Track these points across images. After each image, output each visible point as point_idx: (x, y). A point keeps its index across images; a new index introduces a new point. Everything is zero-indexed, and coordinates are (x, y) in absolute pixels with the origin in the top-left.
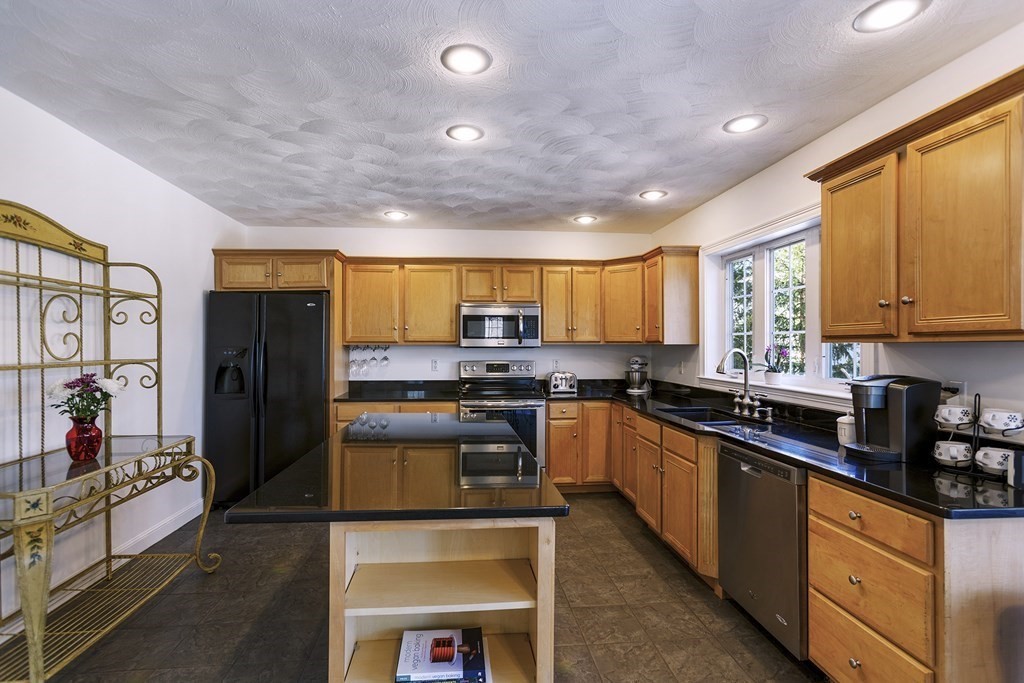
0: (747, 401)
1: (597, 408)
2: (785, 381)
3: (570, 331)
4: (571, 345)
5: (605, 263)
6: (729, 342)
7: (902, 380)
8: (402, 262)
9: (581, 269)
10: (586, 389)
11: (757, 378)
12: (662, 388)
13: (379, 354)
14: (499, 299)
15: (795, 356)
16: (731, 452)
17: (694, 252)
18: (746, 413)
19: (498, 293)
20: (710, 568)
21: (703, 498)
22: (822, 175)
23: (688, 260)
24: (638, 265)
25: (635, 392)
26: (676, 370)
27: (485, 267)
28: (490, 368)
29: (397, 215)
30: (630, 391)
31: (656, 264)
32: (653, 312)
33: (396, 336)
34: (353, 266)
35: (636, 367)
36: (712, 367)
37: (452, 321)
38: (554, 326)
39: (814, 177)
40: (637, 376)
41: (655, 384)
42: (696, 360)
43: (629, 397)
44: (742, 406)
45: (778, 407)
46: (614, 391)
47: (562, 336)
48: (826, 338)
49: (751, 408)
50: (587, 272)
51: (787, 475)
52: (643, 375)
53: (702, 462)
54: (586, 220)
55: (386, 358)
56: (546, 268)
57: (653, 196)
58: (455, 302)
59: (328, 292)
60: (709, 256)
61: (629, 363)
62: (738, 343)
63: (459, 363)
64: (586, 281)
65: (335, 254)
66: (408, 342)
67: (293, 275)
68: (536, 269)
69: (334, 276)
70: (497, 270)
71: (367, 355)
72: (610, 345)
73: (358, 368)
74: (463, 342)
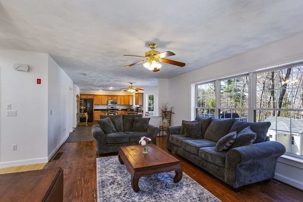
1: (124, 112)
3: (121, 103)
4: (121, 105)
5: (125, 96)
8: (101, 95)
10: (122, 110)
17: (133, 96)
19: (112, 99)
23: (132, 96)
24: (128, 96)
26: (131, 107)
28: (111, 107)
29: (101, 90)
33: (100, 104)
37: (107, 102)
40: (128, 108)
46: (126, 110)
47: (120, 104)
50: (123, 97)
54: (122, 91)
55: (99, 106)
58: (108, 100)
59: (93, 99)
63: (107, 107)
65: (94, 95)
66: (102, 105)
67: (89, 97)
68: (117, 96)
69: (94, 97)
70: (112, 96)
71: (96, 106)
72: (125, 105)
73: (95, 107)
74: (108, 104)
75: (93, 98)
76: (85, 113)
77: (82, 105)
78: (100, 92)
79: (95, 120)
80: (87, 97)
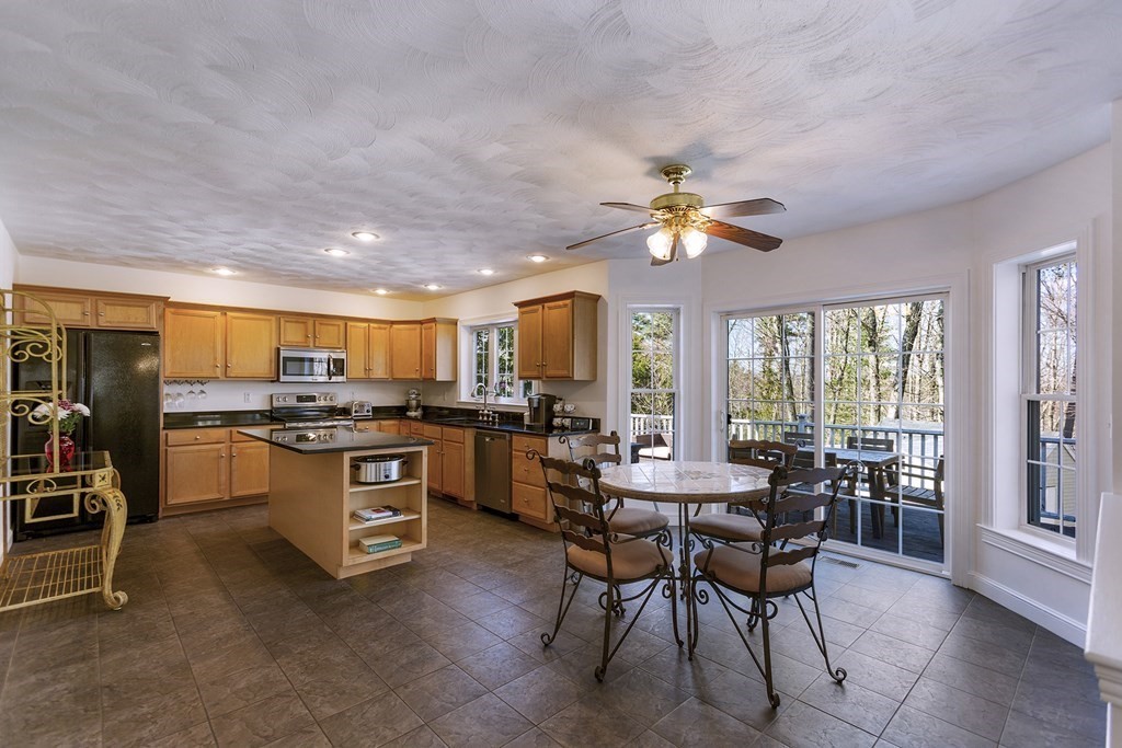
0: (486, 412)
1: (390, 425)
2: (504, 400)
3: (368, 370)
4: (368, 381)
5: (393, 323)
6: (474, 380)
7: (544, 395)
8: (224, 310)
9: (375, 325)
10: (379, 413)
11: (491, 400)
12: (430, 411)
13: (197, 388)
14: (311, 345)
15: (508, 388)
16: (481, 433)
17: (455, 323)
18: (485, 419)
19: (311, 340)
20: (470, 496)
21: (467, 461)
22: (520, 305)
23: (452, 327)
24: (418, 326)
25: (412, 414)
26: (441, 397)
27: (302, 319)
28: (300, 399)
29: (224, 272)
30: (409, 413)
31: (431, 328)
32: (428, 360)
33: (219, 372)
34: (172, 310)
35: (413, 396)
36: (465, 395)
37: (271, 361)
38: (355, 368)
39: (516, 305)
40: (414, 403)
41: (425, 408)
42: (456, 391)
43: (410, 418)
44: (483, 415)
45: (501, 414)
46: (399, 412)
47: (362, 375)
48: (520, 378)
49: (488, 416)
50: (380, 328)
51: (504, 437)
52: (418, 401)
53: (466, 442)
54: (381, 292)
55: (202, 392)
56: (350, 324)
57: (433, 287)
58: (275, 344)
59: (155, 334)
60: (465, 326)
61: (408, 394)
62: (479, 379)
63: (271, 396)
64: (379, 335)
65: (165, 300)
66: (228, 377)
67: (113, 317)
68: (341, 323)
69: (162, 317)
70: (310, 322)
71: (185, 388)
72: (395, 381)
73: (176, 401)
74: (283, 378)
75: (154, 325)
76: (98, 473)
77: (44, 385)
78: (219, 287)
79: (172, 501)
80: (97, 315)
